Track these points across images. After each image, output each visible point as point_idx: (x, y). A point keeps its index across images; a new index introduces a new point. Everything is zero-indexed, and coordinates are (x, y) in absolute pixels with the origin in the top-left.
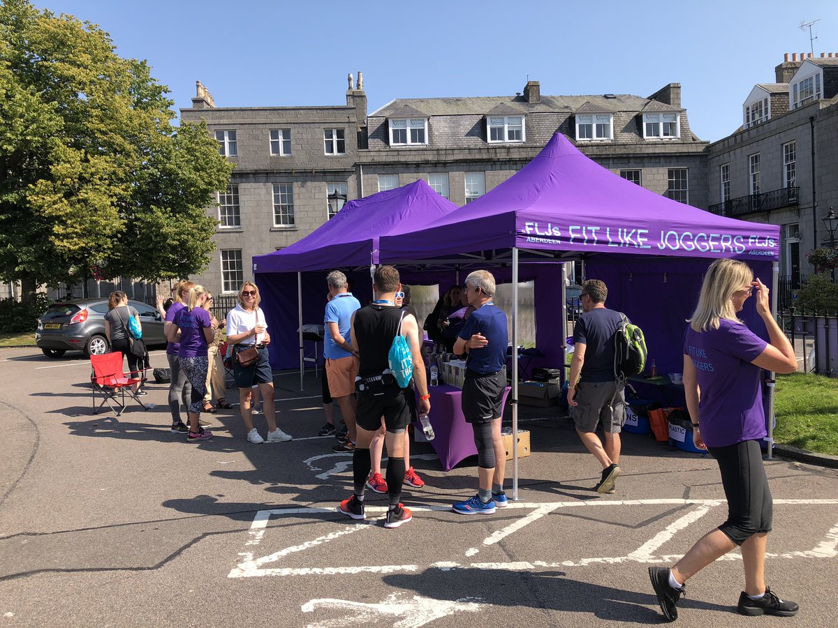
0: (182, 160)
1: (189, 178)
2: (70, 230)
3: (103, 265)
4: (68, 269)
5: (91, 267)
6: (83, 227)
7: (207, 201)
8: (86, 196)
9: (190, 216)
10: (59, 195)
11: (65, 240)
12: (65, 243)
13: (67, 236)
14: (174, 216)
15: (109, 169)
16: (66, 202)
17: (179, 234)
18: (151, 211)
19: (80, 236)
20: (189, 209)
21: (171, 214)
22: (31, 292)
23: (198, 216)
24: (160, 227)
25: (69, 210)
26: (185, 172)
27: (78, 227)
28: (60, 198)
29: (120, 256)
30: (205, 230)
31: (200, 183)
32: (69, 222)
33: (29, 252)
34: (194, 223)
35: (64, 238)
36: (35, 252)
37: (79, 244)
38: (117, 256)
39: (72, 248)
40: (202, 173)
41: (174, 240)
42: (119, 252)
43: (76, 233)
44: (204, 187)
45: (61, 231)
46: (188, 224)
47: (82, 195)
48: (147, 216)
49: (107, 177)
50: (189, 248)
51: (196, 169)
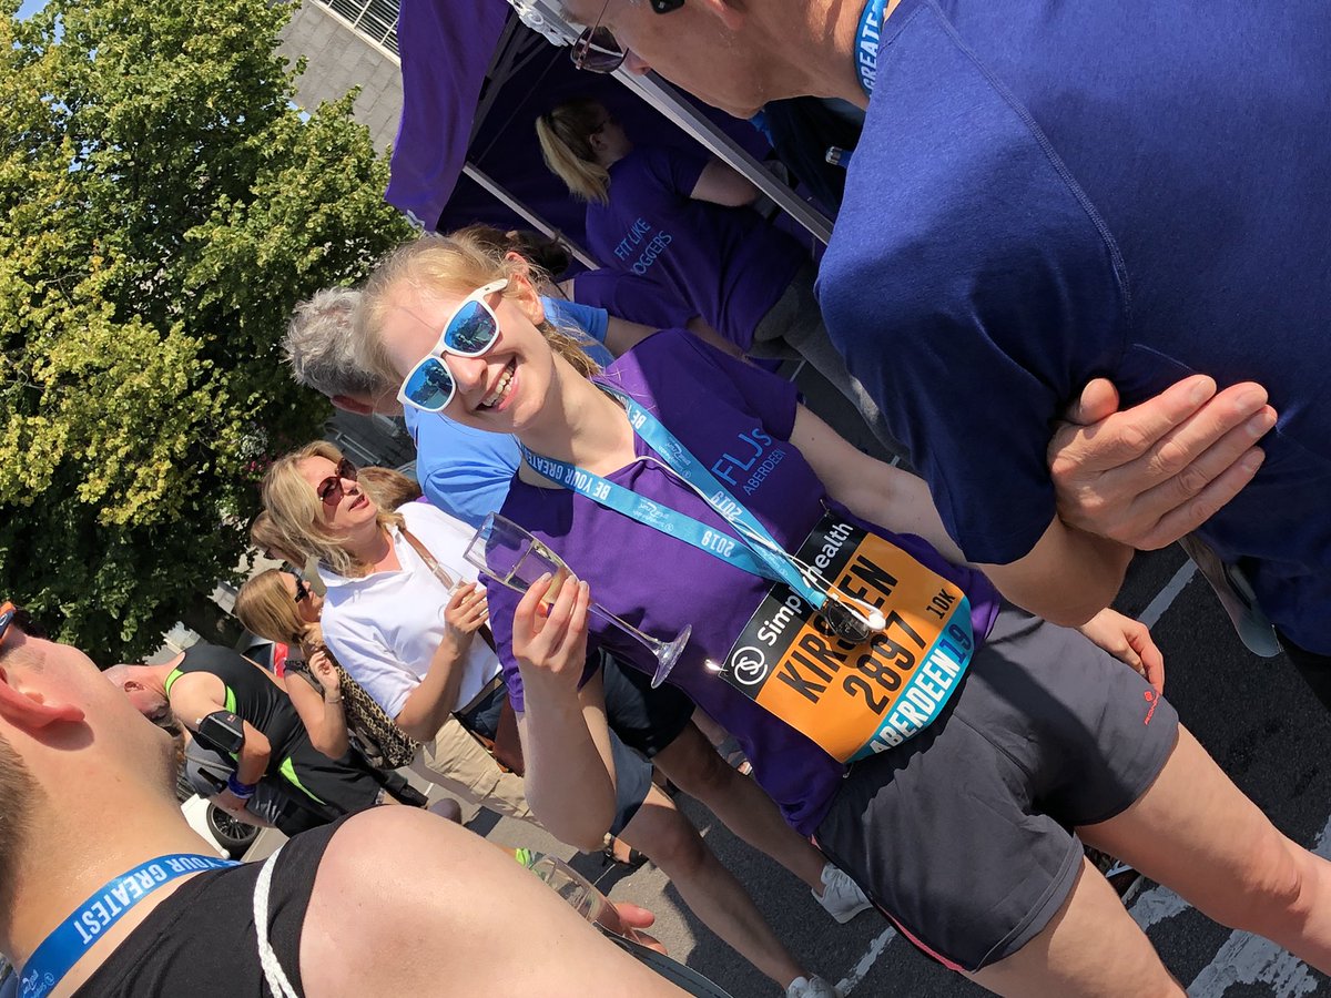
0: (121, 69)
1: (177, 88)
2: (112, 466)
3: (259, 444)
4: (219, 519)
5: (246, 472)
6: (123, 432)
7: (274, 84)
8: (51, 369)
9: (280, 160)
10: (14, 422)
11: (129, 494)
12: (136, 500)
13: (123, 482)
14: (249, 198)
15: (28, 261)
16: (40, 420)
17: (299, 229)
18: (197, 245)
19: (142, 455)
20: (258, 148)
21: (239, 204)
22: (220, 625)
23: (292, 141)
24: (248, 258)
25: (61, 430)
26: (154, 89)
27: (118, 442)
28: (22, 427)
29: (264, 395)
30: (344, 148)
31: (207, 70)
32: (91, 452)
33: (110, 577)
34: (301, 167)
35: (123, 492)
36: (120, 564)
37: (158, 472)
38: (256, 402)
39: (154, 495)
40: (190, 45)
41: (306, 252)
42: (251, 392)
43: (128, 457)
44: (226, 67)
45: (101, 487)
46: (292, 186)
47: (48, 376)
48: (207, 261)
49: (42, 283)
50: (357, 225)
51: (171, 50)
